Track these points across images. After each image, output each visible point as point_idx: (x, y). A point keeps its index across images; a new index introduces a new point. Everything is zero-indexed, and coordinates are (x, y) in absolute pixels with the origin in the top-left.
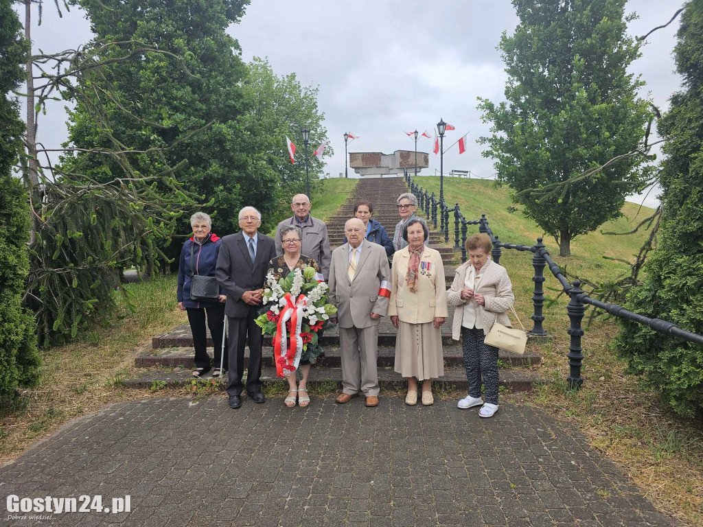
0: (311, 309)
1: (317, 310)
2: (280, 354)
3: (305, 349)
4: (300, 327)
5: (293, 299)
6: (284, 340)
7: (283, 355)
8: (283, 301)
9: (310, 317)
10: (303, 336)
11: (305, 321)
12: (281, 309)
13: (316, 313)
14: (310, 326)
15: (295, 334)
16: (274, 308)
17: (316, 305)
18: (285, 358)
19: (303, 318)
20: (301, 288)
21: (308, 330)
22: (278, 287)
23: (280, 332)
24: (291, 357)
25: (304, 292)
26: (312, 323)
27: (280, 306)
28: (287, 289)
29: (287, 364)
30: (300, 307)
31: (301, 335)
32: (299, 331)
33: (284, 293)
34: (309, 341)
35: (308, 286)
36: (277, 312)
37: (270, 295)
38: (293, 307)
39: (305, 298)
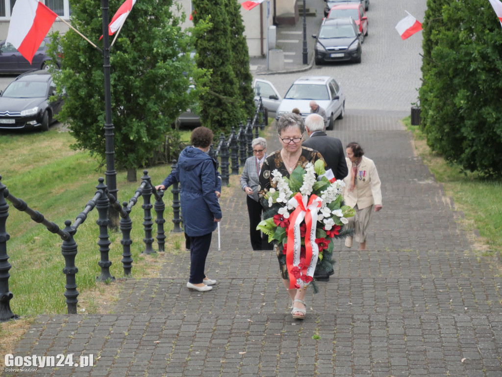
0: (326, 212)
1: (334, 212)
2: (292, 263)
3: (321, 257)
4: (314, 232)
5: (305, 200)
6: (297, 246)
7: (297, 263)
8: (293, 203)
9: (325, 221)
10: (319, 242)
11: (320, 225)
12: (291, 212)
13: (332, 215)
14: (326, 231)
15: (309, 239)
16: (282, 211)
17: (331, 206)
18: (299, 268)
19: (318, 222)
20: (313, 187)
21: (323, 235)
22: (286, 186)
23: (293, 238)
24: (305, 266)
25: (316, 191)
26: (328, 227)
27: (290, 208)
28: (296, 188)
29: (301, 274)
30: (314, 210)
31: (316, 241)
32: (313, 237)
33: (292, 193)
34: (325, 248)
35: (321, 184)
36: (286, 215)
37: (276, 195)
38: (305, 210)
39: (318, 199)
